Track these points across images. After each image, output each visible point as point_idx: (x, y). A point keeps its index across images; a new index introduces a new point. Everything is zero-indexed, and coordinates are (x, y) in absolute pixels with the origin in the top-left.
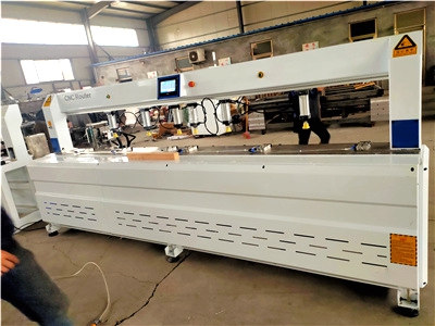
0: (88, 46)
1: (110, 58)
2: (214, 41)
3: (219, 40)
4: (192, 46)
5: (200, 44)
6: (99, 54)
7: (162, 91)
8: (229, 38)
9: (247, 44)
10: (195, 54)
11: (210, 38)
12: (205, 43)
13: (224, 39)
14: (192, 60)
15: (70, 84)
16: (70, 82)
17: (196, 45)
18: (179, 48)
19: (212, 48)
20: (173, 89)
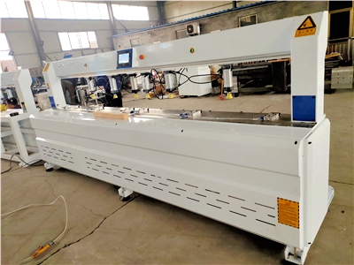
0: (110, 20)
1: (127, 31)
2: (208, 16)
3: (212, 15)
4: (189, 20)
5: (196, 19)
6: (118, 27)
7: (120, 62)
8: (220, 13)
9: (236, 18)
10: (192, 27)
11: (205, 13)
12: (200, 18)
13: (216, 14)
14: (189, 32)
15: (95, 51)
16: (95, 49)
17: (193, 19)
18: (179, 22)
19: (205, 22)
20: (127, 61)
